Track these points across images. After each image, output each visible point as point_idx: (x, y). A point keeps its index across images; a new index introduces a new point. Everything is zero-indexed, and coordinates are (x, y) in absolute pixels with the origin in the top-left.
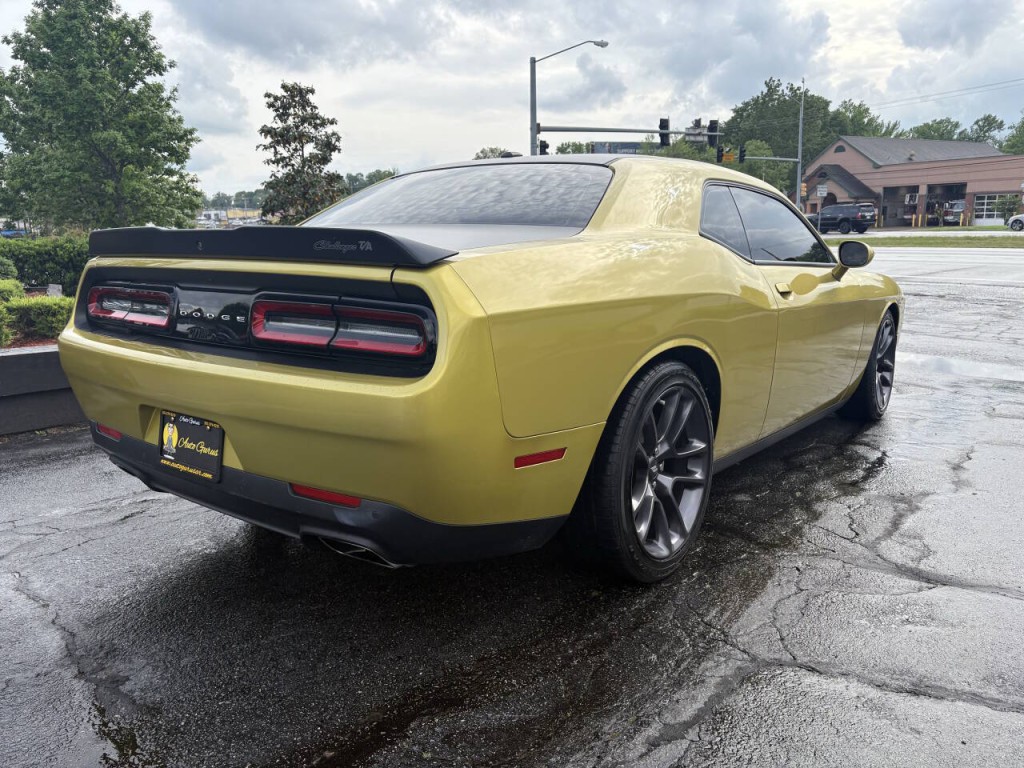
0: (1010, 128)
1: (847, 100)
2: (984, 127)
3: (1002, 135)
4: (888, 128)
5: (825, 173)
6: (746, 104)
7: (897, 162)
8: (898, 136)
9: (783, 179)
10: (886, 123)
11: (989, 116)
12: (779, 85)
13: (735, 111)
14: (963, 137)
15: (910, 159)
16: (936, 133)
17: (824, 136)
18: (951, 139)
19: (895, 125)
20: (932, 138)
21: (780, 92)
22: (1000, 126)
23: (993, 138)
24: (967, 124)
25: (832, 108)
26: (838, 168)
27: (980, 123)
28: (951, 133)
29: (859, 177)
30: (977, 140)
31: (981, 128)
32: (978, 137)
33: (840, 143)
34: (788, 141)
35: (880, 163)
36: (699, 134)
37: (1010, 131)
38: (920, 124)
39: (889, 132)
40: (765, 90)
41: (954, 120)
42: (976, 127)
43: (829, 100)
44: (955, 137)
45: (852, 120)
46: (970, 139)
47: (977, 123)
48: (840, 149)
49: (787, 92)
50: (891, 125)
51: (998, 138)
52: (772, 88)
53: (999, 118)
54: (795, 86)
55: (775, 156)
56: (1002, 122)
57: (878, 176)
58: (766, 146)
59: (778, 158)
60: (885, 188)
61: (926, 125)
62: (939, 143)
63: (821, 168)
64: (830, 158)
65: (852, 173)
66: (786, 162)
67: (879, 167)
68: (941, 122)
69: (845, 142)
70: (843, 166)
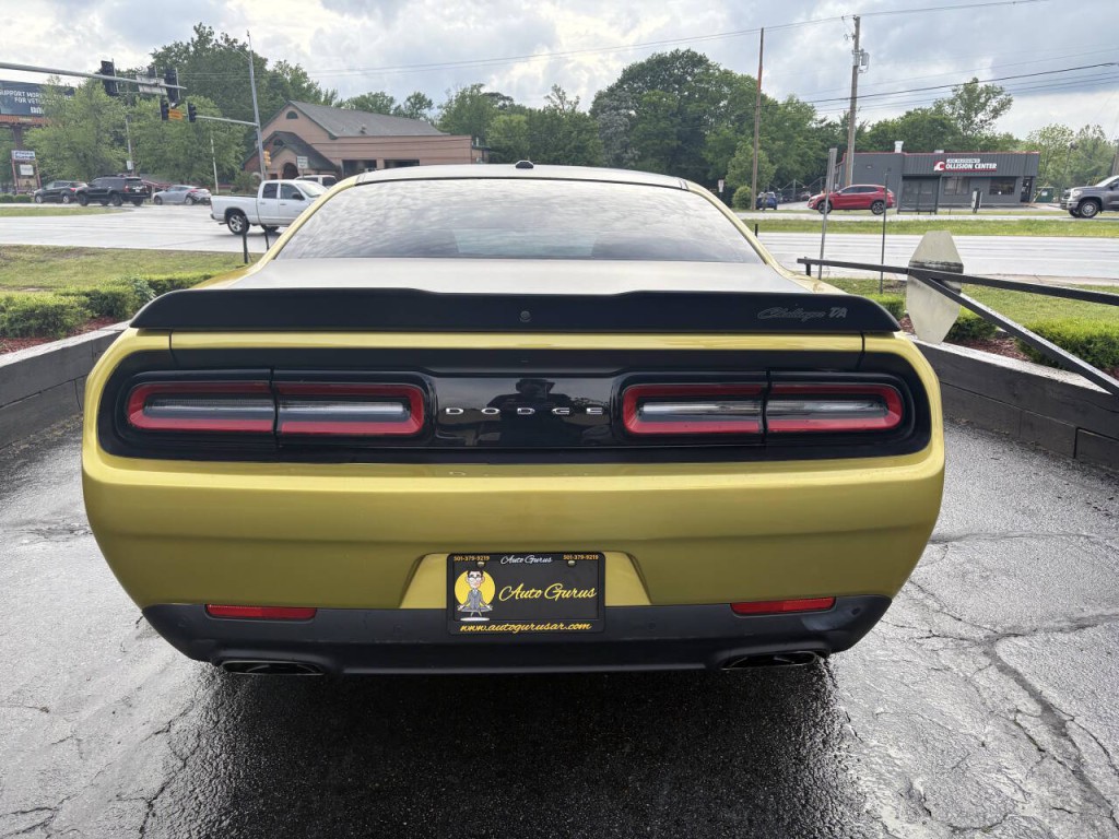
0: (439, 107)
1: (282, 60)
2: (416, 104)
3: (434, 114)
4: (326, 96)
5: (280, 141)
6: (169, 50)
7: (351, 134)
8: (340, 105)
9: (238, 145)
10: (323, 91)
11: (419, 94)
12: (211, 33)
13: (155, 56)
14: (399, 113)
15: (362, 132)
16: (372, 105)
17: (272, 99)
18: (388, 114)
19: (333, 94)
20: (371, 111)
21: (214, 42)
22: (430, 104)
23: (425, 116)
24: (401, 101)
25: (270, 67)
26: (292, 135)
27: (412, 100)
28: (387, 107)
29: (316, 148)
30: (411, 116)
31: (414, 105)
32: (412, 114)
33: (290, 109)
34: (231, 99)
35: (336, 134)
36: (156, 85)
37: (439, 110)
38: (357, 95)
39: (328, 101)
40: (196, 38)
41: (389, 94)
42: (408, 104)
43: (264, 57)
44: (392, 112)
45: (291, 83)
46: (405, 116)
47: (409, 99)
48: (292, 116)
49: (222, 42)
50: (329, 94)
51: (429, 116)
52: (204, 37)
53: (428, 97)
54: (231, 38)
55: (224, 116)
56: (430, 101)
57: (336, 148)
58: (212, 104)
59: (228, 120)
60: (345, 162)
61: (364, 97)
62: (376, 116)
63: (275, 134)
64: (282, 124)
65: (309, 142)
66: (239, 125)
67: (335, 138)
68: (376, 96)
69: (297, 108)
70: (298, 134)
